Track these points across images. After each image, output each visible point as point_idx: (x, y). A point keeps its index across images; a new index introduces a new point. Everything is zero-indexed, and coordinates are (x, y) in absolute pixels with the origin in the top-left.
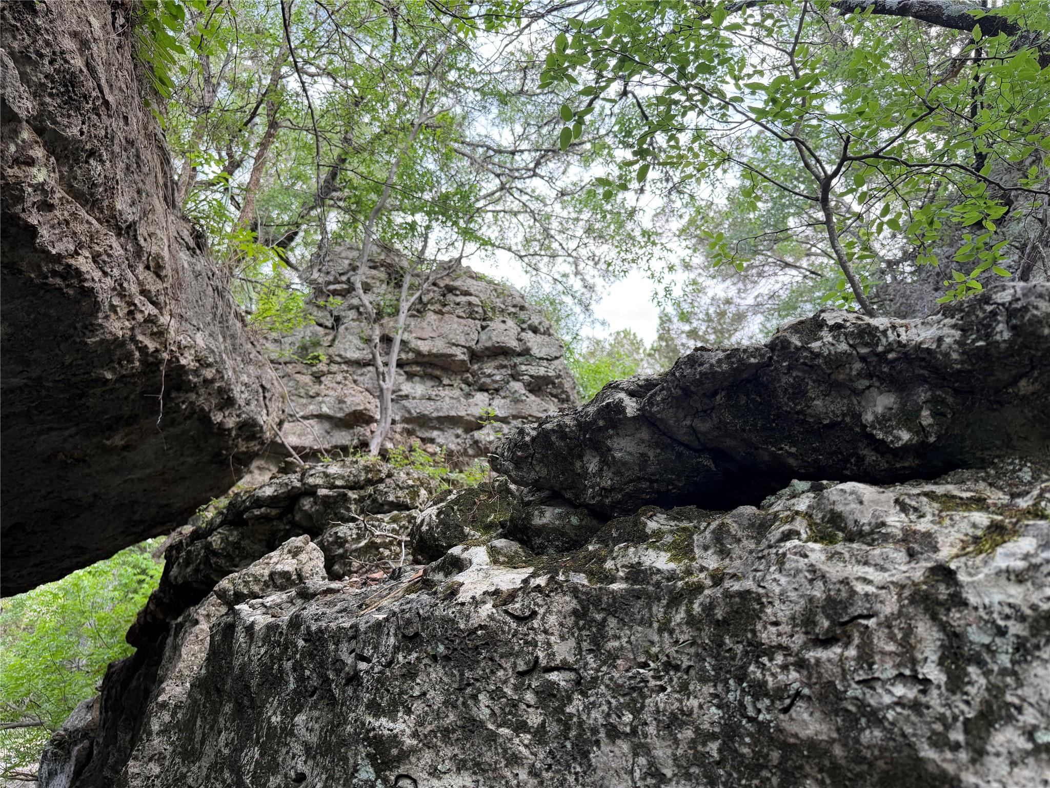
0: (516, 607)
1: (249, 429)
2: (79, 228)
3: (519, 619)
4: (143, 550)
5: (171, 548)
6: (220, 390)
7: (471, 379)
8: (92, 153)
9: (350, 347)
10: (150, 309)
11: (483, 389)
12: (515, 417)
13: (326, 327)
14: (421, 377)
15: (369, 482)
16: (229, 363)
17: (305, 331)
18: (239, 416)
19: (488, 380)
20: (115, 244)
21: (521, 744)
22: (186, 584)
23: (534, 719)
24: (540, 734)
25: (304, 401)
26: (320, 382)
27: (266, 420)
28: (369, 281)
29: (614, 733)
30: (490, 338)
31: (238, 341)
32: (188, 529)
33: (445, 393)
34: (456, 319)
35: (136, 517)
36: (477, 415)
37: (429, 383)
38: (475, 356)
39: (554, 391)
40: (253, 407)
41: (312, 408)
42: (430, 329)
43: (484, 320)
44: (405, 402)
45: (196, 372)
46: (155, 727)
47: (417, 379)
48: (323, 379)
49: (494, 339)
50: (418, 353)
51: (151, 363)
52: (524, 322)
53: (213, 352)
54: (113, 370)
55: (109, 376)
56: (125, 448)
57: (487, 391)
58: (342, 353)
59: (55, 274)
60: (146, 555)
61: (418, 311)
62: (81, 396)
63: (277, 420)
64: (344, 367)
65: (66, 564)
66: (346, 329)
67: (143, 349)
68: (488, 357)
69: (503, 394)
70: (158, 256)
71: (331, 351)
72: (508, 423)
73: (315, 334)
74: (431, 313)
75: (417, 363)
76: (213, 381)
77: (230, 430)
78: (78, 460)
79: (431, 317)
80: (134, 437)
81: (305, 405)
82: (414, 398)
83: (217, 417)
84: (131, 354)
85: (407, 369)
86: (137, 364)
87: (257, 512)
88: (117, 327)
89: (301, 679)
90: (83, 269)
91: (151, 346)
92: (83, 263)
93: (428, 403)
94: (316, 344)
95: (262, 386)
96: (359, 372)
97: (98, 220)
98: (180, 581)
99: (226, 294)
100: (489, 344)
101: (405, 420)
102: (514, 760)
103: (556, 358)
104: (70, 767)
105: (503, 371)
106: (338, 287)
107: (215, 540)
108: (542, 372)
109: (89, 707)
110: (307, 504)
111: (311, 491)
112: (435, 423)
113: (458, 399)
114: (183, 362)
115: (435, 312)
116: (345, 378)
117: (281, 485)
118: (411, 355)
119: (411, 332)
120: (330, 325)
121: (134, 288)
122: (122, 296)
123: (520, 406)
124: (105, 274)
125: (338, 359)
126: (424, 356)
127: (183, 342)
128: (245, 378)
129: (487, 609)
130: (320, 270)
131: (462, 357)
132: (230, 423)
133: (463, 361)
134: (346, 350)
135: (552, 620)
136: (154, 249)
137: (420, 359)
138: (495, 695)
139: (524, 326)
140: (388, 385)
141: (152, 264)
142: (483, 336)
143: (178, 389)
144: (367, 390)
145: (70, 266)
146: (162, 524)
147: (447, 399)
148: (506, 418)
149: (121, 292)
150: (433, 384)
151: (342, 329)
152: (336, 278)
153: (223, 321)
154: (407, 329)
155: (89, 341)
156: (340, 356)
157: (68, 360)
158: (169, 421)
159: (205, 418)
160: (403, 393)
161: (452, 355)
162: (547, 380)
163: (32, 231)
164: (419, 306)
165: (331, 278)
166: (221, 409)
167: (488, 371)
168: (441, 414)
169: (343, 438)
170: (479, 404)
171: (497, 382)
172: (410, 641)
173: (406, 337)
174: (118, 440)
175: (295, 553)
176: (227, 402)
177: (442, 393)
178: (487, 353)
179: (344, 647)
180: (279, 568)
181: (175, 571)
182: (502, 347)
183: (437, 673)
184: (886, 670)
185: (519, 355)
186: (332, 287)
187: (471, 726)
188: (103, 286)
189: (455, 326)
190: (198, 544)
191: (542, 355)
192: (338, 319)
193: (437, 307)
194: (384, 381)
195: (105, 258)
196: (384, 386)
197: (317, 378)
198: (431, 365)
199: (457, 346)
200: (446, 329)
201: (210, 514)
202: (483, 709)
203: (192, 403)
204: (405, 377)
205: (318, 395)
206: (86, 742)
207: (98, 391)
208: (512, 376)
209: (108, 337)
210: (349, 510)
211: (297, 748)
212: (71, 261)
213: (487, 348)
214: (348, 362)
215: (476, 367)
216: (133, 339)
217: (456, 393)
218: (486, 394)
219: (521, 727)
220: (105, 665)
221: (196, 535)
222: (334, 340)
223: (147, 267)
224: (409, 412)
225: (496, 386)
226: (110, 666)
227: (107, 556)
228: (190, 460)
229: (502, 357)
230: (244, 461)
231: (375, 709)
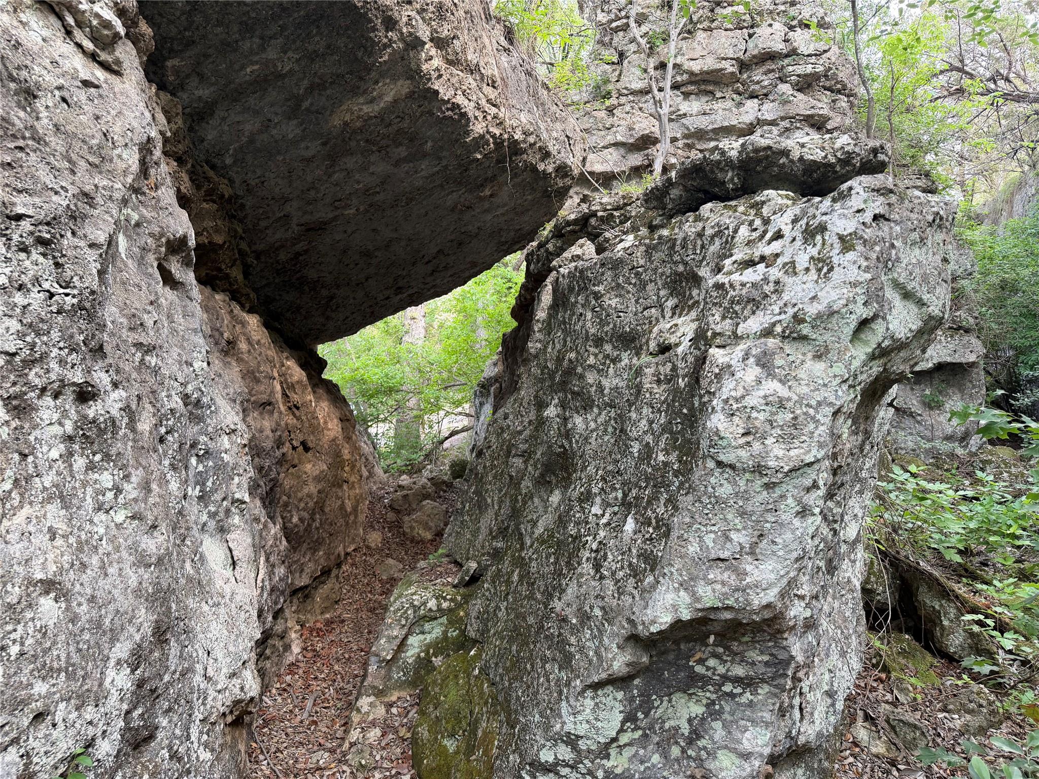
0: (628, 252)
1: (563, 170)
2: (454, 80)
3: (630, 255)
4: (506, 265)
5: (528, 255)
6: (540, 148)
7: (741, 88)
8: (454, 38)
9: (634, 79)
10: (494, 110)
11: (753, 96)
12: (783, 119)
13: (613, 63)
14: (696, 94)
15: (626, 205)
16: (542, 126)
17: (596, 73)
18: (554, 163)
19: (757, 87)
20: (470, 81)
21: (630, 288)
22: (539, 272)
23: (633, 281)
24: (635, 285)
25: (603, 133)
26: (613, 114)
27: (573, 162)
28: (644, 11)
29: (651, 281)
30: (756, 46)
31: (547, 107)
32: (535, 244)
33: (718, 105)
34: (724, 33)
35: (503, 239)
36: (748, 122)
37: (704, 99)
38: (743, 65)
39: (828, 84)
40: (563, 154)
41: (610, 139)
42: (700, 48)
43: (752, 27)
44: (684, 121)
45: (524, 141)
46: (536, 329)
47: (693, 97)
48: (615, 111)
49: (760, 46)
50: (691, 73)
51: (499, 142)
52: (794, 18)
53: (532, 123)
54: (481, 152)
55: (479, 156)
56: (491, 196)
57: (757, 97)
58: (628, 85)
59: (448, 109)
60: (509, 269)
61: (689, 32)
62: (466, 170)
63: (581, 158)
64: (631, 98)
65: (467, 274)
66: (629, 62)
67: (494, 136)
68: (756, 64)
69: (771, 98)
70: (493, 75)
71: (619, 85)
72: (778, 125)
73: (605, 72)
74: (701, 32)
75: (691, 83)
76: (535, 143)
77: (550, 174)
78: (468, 208)
79: (701, 35)
80: (495, 188)
81: (604, 137)
82: (691, 115)
83: (541, 167)
84: (488, 140)
85: (683, 89)
86: (492, 145)
87: (568, 229)
88: (478, 128)
89: (579, 286)
90: (460, 103)
91: (497, 132)
92: (460, 100)
93: (703, 118)
94: (607, 81)
95: (567, 136)
96: (643, 100)
97: (462, 71)
98: (536, 271)
99: (533, 72)
100: (756, 52)
101: (686, 137)
102: (628, 292)
103: (825, 51)
104: (491, 399)
105: (771, 76)
106: (618, 23)
107: (550, 246)
108: (809, 69)
109: (495, 364)
110: (593, 221)
111: (594, 214)
112: (711, 134)
113: (730, 110)
114: (516, 137)
115: (704, 30)
116: (632, 108)
117: (578, 212)
118: (685, 77)
119: (683, 55)
120: (616, 61)
121: (483, 102)
122: (479, 109)
123: (787, 107)
124: (470, 100)
125: (625, 92)
126: (696, 75)
127: (515, 125)
128: (555, 134)
129: (621, 253)
130: (603, 11)
131: (731, 69)
132: (550, 169)
133: (733, 73)
134: (630, 82)
135: (639, 254)
136: (490, 72)
137: (693, 79)
138: (624, 276)
139: (794, 23)
140: (665, 110)
141: (490, 82)
142: (751, 45)
143: (516, 154)
144: (651, 115)
145: (453, 103)
146: (519, 242)
147: (720, 111)
148: (775, 120)
149: (478, 107)
150: (707, 99)
151: (626, 62)
152: (616, 16)
153: (535, 95)
154: (679, 52)
155: (467, 140)
156: (626, 88)
157: (459, 152)
158: (515, 176)
159: (534, 169)
160: (681, 113)
161: (722, 69)
162: (815, 77)
163: (437, 92)
164: (690, 27)
165: (613, 16)
166: (543, 160)
167: (756, 78)
168: (716, 126)
169: (636, 159)
170: (750, 110)
171: (765, 87)
172: (603, 265)
173: (679, 60)
174: (487, 192)
175: (581, 246)
176: (546, 155)
177: (715, 107)
178: (755, 60)
179: (589, 272)
180: (575, 253)
181: (532, 267)
182: (768, 53)
183: (609, 273)
184: (690, 252)
185: (787, 56)
186: (614, 25)
187: (618, 285)
188: (469, 107)
189: (724, 40)
190: (542, 250)
191: (811, 51)
192: (621, 55)
193: (706, 24)
194: (661, 108)
195: (468, 91)
196: (662, 112)
197: (610, 111)
198: (705, 81)
199: (726, 59)
200: (715, 45)
201: (546, 233)
202: (621, 280)
203: (525, 161)
204: (682, 97)
205: (613, 126)
206: (497, 385)
207: (474, 165)
208: (780, 79)
209: (477, 135)
210: (615, 222)
211: (579, 306)
212: (454, 100)
213: (754, 57)
214: (634, 93)
215: (745, 76)
216: (488, 132)
217: (729, 104)
218: (756, 100)
219: (630, 284)
220: (501, 335)
221: (540, 246)
222: (620, 75)
223: (488, 85)
224: (688, 129)
225: (765, 91)
226: (504, 335)
227: (489, 267)
228: (529, 197)
229: (769, 62)
230: (563, 194)
231: (594, 285)
